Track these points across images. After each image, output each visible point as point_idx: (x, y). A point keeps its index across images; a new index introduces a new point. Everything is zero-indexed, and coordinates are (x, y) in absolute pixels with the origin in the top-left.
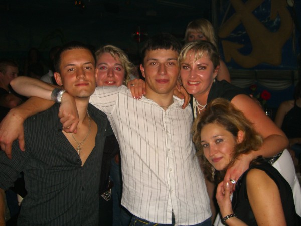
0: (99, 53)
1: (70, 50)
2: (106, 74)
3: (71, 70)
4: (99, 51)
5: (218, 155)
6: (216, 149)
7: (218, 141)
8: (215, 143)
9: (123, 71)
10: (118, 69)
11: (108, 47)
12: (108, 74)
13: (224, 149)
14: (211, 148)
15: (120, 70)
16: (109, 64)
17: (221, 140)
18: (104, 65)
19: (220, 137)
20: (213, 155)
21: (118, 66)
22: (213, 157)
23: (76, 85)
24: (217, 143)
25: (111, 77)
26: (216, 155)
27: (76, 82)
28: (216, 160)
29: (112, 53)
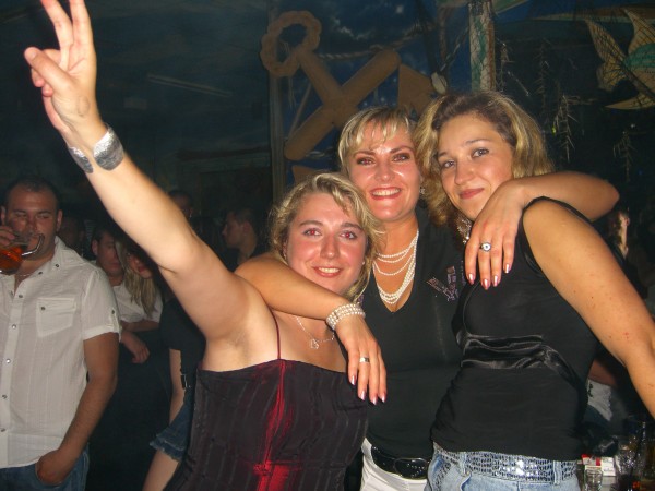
0: (302, 192)
2: (319, 248)
4: (301, 187)
6: (472, 170)
7: (477, 154)
8: (469, 157)
9: (362, 239)
10: (348, 235)
11: (327, 180)
12: (324, 250)
13: (487, 172)
14: (461, 167)
15: (355, 237)
16: (326, 222)
17: (483, 151)
18: (312, 226)
19: (481, 144)
20: (464, 183)
21: (349, 229)
22: (463, 188)
25: (330, 259)
26: (469, 183)
28: (465, 195)
29: (337, 194)
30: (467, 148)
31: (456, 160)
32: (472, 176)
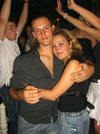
1: (36, 21)
3: (38, 31)
5: (60, 51)
6: (60, 48)
7: (61, 44)
13: (63, 49)
14: (57, 48)
17: (62, 44)
19: (62, 42)
20: (58, 51)
22: (58, 52)
23: (42, 39)
24: (60, 45)
27: (42, 38)
28: (58, 54)
30: (59, 43)
31: (56, 46)
32: (60, 49)
